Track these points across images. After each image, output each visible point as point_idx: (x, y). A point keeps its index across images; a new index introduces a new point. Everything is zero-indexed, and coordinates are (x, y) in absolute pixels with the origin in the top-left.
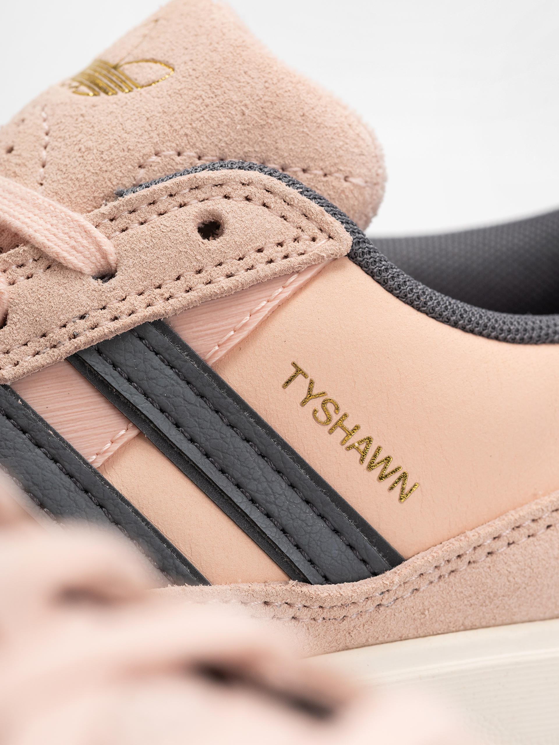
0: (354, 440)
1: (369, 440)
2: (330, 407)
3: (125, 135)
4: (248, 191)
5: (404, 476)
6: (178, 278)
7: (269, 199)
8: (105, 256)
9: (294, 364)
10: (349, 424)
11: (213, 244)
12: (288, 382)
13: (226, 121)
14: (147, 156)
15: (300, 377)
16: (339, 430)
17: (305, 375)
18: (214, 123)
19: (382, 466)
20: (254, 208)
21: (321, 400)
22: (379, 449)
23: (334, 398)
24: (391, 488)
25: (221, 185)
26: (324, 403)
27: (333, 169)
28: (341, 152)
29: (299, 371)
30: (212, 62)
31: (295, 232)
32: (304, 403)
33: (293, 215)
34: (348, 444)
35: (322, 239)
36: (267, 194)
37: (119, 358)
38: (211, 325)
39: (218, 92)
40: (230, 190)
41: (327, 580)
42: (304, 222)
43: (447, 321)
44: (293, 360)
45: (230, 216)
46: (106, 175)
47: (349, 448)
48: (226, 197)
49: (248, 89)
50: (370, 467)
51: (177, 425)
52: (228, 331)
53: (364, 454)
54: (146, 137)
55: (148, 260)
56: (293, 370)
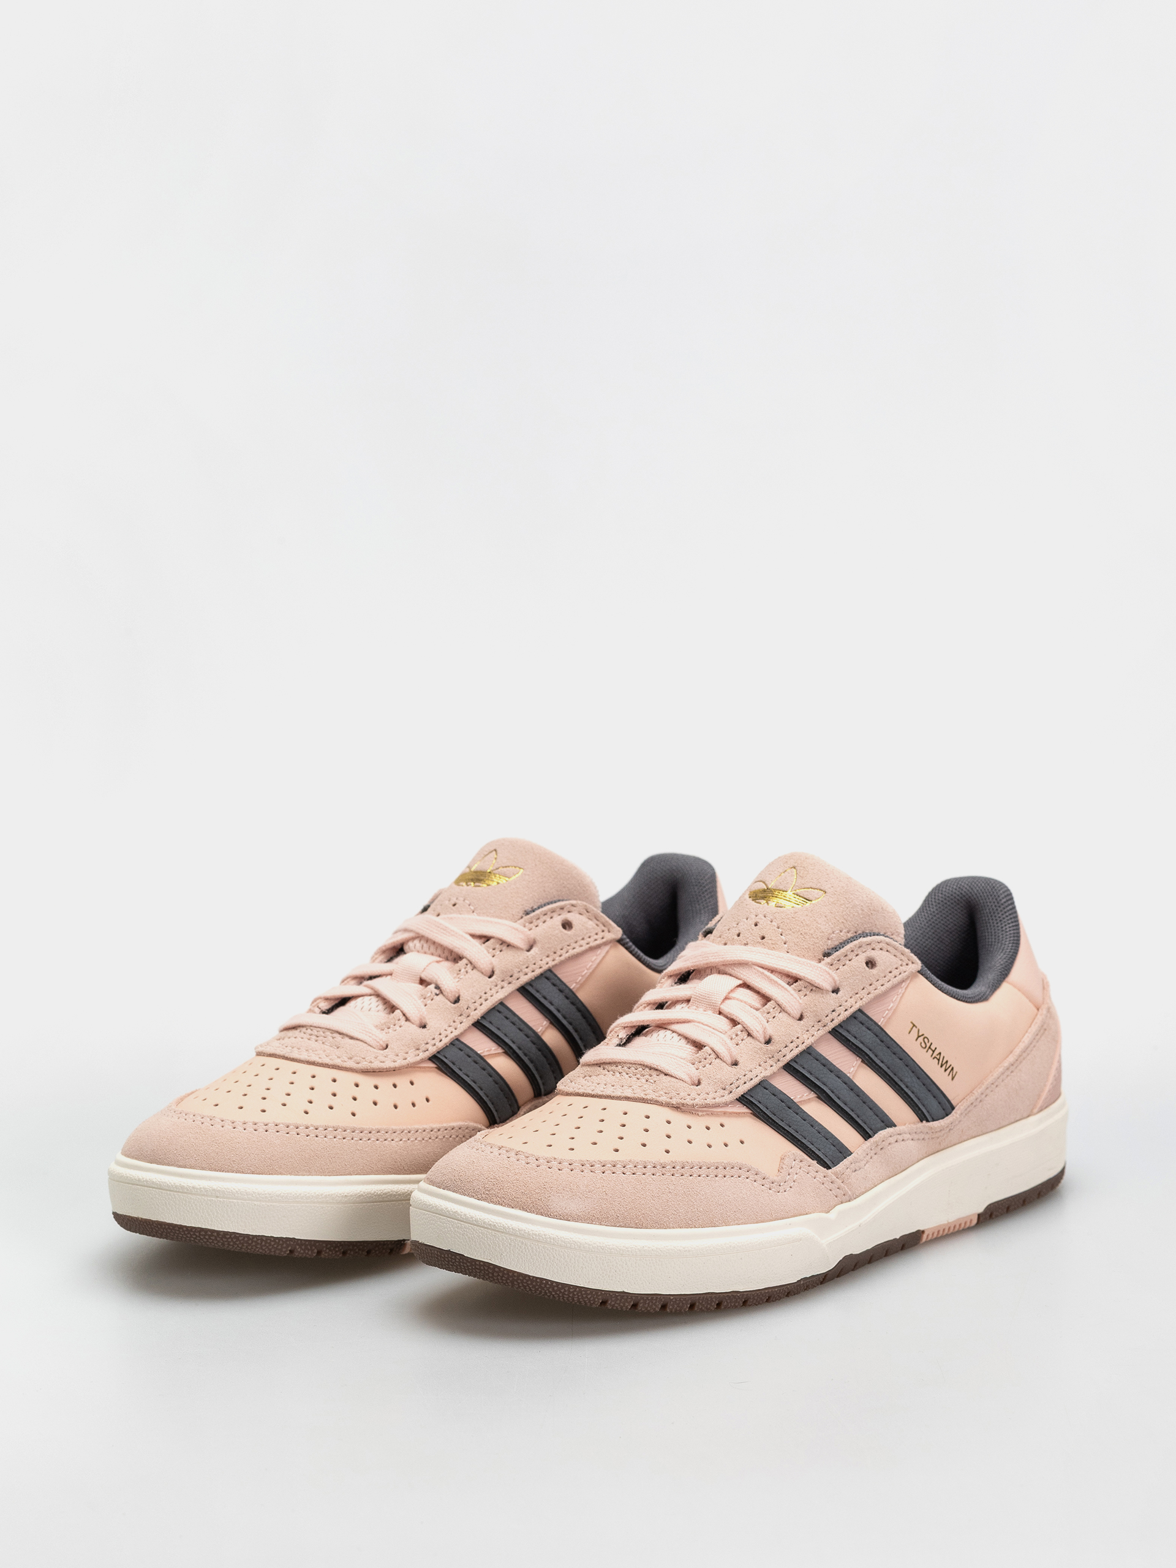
0: (935, 1055)
1: (940, 1053)
2: (926, 1040)
3: (819, 925)
4: (880, 946)
5: (952, 1069)
6: (863, 989)
7: (889, 948)
8: (835, 982)
9: (912, 1023)
10: (933, 1047)
11: (874, 971)
12: (909, 1033)
13: (856, 914)
14: (830, 934)
15: (914, 1028)
16: (930, 1050)
17: (916, 1027)
18: (852, 915)
19: (945, 1065)
20: (884, 953)
21: (922, 1037)
22: (944, 1057)
23: (928, 1037)
24: (949, 1075)
25: (870, 944)
26: (924, 1039)
27: (895, 932)
28: (896, 924)
29: (914, 1025)
30: (842, 887)
31: (900, 962)
32: (917, 1040)
33: (898, 954)
34: (933, 1056)
35: (910, 965)
36: (888, 946)
37: (849, 1028)
38: (878, 1009)
39: (850, 901)
40: (874, 946)
41: (934, 1120)
42: (903, 957)
43: (954, 997)
44: (911, 1020)
45: (877, 958)
46: (817, 945)
47: (934, 1058)
48: (873, 949)
49: (861, 898)
50: (941, 1066)
51: (876, 1056)
52: (885, 1011)
53: (939, 1060)
54: (827, 925)
55: (852, 982)
56: (912, 1025)
